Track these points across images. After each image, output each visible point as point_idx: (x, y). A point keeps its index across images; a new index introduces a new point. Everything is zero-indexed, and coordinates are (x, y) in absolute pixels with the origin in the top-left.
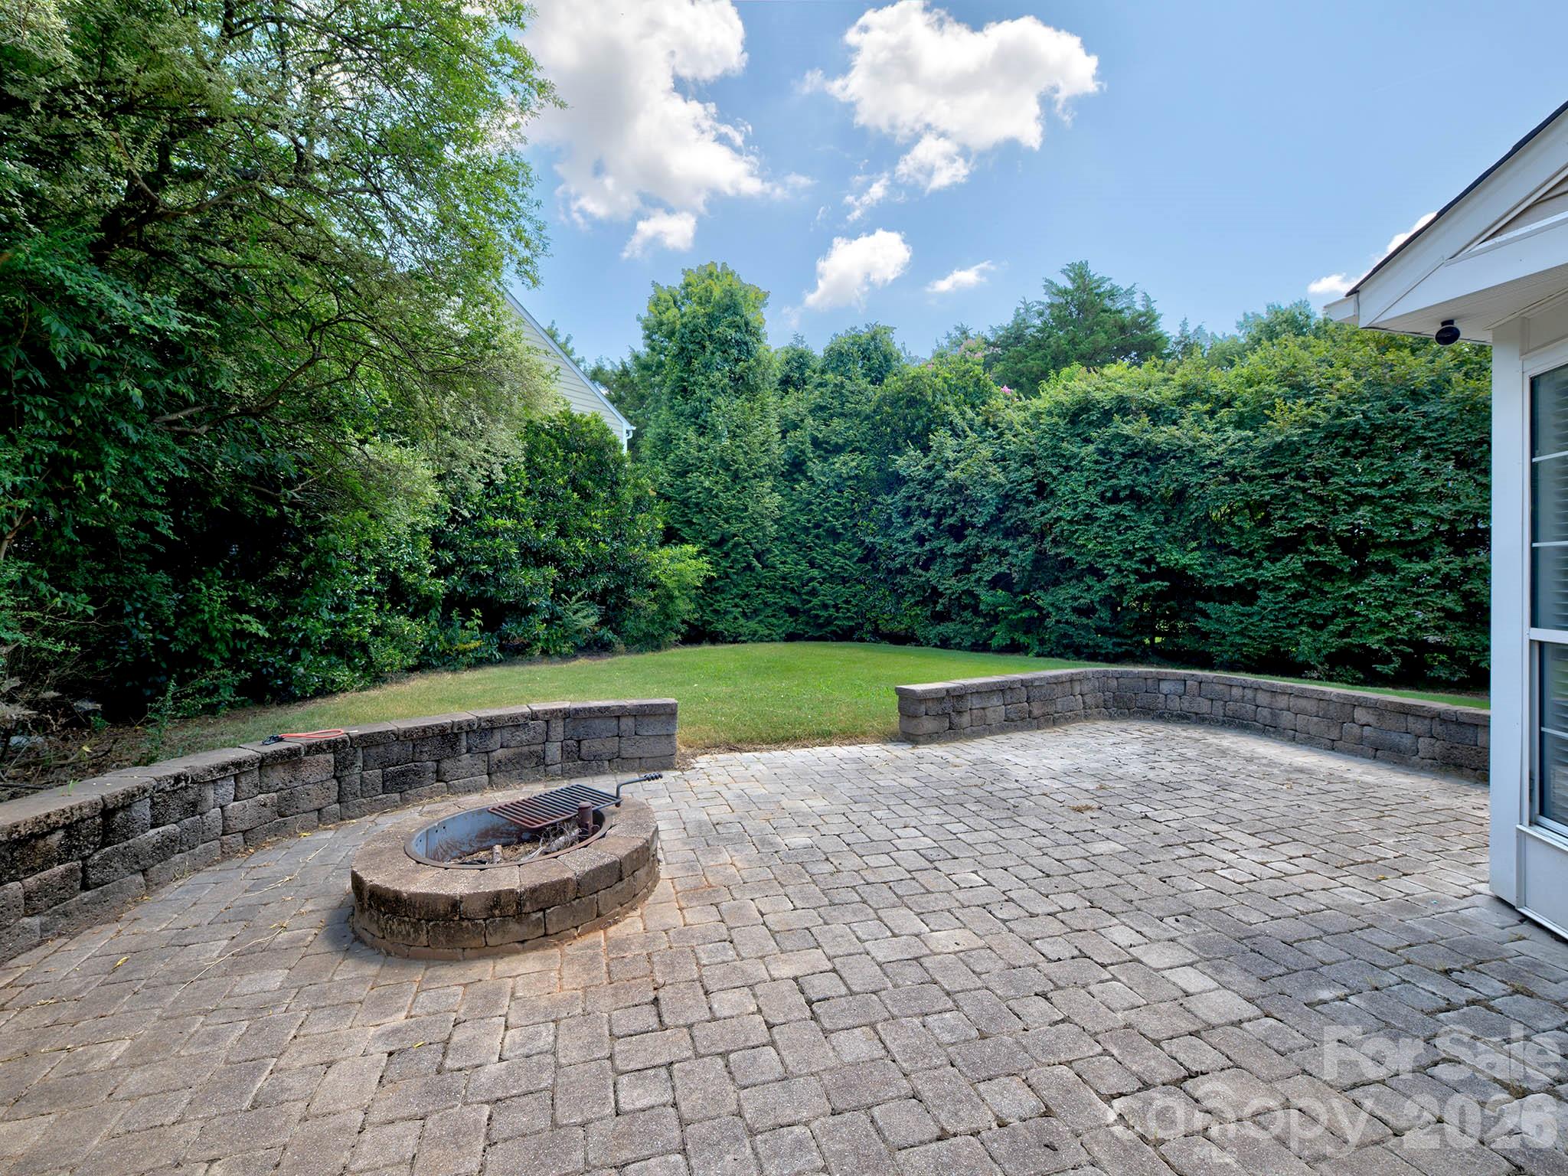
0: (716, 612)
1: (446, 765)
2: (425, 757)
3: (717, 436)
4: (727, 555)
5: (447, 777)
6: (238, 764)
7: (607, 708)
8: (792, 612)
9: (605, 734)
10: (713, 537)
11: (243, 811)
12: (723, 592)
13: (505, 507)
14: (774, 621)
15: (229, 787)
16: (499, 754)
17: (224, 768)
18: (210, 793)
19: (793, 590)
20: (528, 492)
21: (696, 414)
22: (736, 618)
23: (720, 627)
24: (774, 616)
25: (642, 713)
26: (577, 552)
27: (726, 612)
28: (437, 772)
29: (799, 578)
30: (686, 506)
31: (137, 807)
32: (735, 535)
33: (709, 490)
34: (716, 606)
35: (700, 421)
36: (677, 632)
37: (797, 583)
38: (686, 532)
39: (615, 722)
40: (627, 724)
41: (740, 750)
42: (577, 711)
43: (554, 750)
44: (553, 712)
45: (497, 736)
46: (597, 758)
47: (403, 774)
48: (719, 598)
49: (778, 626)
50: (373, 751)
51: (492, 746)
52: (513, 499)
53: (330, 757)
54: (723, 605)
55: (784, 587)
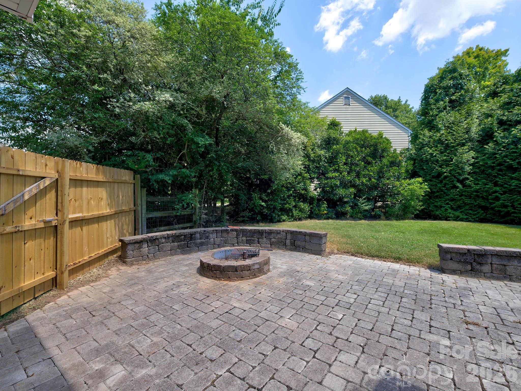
0: (436, 206)
1: (260, 240)
2: (255, 237)
3: (438, 130)
4: (441, 182)
5: (260, 243)
6: (216, 231)
7: (301, 232)
8: (484, 208)
9: (301, 240)
10: (433, 174)
11: (218, 240)
12: (440, 198)
13: (336, 169)
14: (470, 212)
15: (215, 235)
16: (273, 240)
17: (213, 231)
18: (211, 235)
19: (483, 198)
20: (345, 164)
21: (430, 122)
22: (446, 210)
23: (437, 213)
24: (471, 210)
25: (312, 235)
26: (362, 182)
27: (441, 207)
28: (258, 241)
29: (487, 191)
30: (422, 162)
31: (197, 235)
32: (445, 172)
33: (431, 154)
34: (436, 204)
35: (432, 125)
36: (413, 214)
37: (485, 194)
38: (421, 173)
39: (304, 237)
40: (307, 238)
41: (356, 256)
42: (293, 231)
43: (288, 242)
44: (288, 231)
45: (273, 235)
46: (299, 246)
47: (250, 240)
48: (437, 200)
49: (474, 215)
50: (244, 233)
51: (271, 237)
52: (338, 167)
53: (235, 233)
54: (439, 203)
55: (478, 196)
